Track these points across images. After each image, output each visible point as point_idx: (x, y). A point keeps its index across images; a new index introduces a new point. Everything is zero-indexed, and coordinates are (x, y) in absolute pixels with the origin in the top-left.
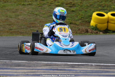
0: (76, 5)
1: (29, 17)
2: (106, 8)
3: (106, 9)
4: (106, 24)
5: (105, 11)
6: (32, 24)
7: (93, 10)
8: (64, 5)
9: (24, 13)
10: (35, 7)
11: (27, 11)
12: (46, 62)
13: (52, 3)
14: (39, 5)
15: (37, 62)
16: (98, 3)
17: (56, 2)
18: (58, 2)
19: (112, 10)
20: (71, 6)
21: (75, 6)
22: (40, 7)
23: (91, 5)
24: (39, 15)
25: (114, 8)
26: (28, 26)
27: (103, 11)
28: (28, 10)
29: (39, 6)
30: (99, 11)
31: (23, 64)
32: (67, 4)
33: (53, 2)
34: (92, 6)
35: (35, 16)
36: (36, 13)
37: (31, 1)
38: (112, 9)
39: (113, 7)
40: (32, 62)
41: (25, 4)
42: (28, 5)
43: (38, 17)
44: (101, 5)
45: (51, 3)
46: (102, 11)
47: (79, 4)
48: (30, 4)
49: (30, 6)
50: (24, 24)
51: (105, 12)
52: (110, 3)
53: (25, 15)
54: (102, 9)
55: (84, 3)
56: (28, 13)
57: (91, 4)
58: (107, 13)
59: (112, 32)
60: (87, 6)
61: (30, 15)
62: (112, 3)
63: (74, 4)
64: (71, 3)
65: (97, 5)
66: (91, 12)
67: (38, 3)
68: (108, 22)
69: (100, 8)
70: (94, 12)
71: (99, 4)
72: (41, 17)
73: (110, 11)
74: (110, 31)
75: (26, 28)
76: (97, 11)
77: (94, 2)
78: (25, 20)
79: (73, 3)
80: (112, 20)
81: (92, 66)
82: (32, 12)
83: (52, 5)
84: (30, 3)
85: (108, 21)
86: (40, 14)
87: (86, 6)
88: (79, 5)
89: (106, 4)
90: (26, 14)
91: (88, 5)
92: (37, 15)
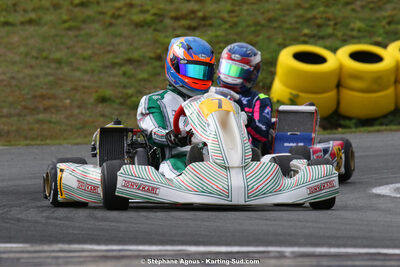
0: (213, 21)
1: (27, 71)
2: (329, 30)
3: (330, 36)
4: (332, 94)
5: (329, 42)
6: (43, 97)
7: (280, 41)
8: (168, 21)
9: (10, 56)
10: (53, 32)
11: (22, 49)
12: (103, 247)
13: (119, 16)
14: (67, 25)
15: (66, 247)
16: (300, 12)
17: (134, 10)
18: (144, 12)
19: (353, 37)
20: (194, 24)
21: (211, 25)
22: (72, 33)
23: (270, 20)
24: (70, 64)
25: (359, 31)
26: (25, 108)
27: (321, 42)
28: (26, 45)
29: (70, 29)
30: (305, 43)
31: (12, 255)
32: (176, 19)
33: (122, 12)
34: (276, 24)
35: (53, 65)
36: (58, 55)
37: (34, 10)
38: (355, 33)
39: (358, 24)
40: (46, 248)
41: (11, 19)
42: (22, 23)
43: (66, 70)
44: (308, 20)
45: (114, 16)
46: (315, 44)
47: (226, 15)
48: (31, 22)
49: (31, 29)
50: (11, 99)
51: (326, 48)
52: (347, 11)
53: (14, 63)
54: (314, 36)
55: (245, 13)
56: (27, 55)
57: (271, 14)
58: (334, 50)
59: (357, 126)
60: (257, 24)
61: (33, 62)
62: (353, 10)
63: (204, 18)
64: (193, 12)
65: (294, 20)
66: (273, 46)
67: (65, 17)
68: (339, 85)
69: (306, 31)
70: (284, 46)
71: (301, 16)
72: (78, 69)
73: (345, 42)
74: (350, 118)
75: (19, 115)
76: (296, 41)
77: (283, 10)
78: (14, 82)
79: (200, 14)
80: (356, 76)
81: (281, 256)
82: (41, 51)
83: (120, 21)
84: (33, 16)
85: (339, 82)
86: (72, 59)
87: (250, 23)
88: (223, 19)
89: (329, 15)
90: (17, 58)
91: (261, 19)
92: (59, 62)
